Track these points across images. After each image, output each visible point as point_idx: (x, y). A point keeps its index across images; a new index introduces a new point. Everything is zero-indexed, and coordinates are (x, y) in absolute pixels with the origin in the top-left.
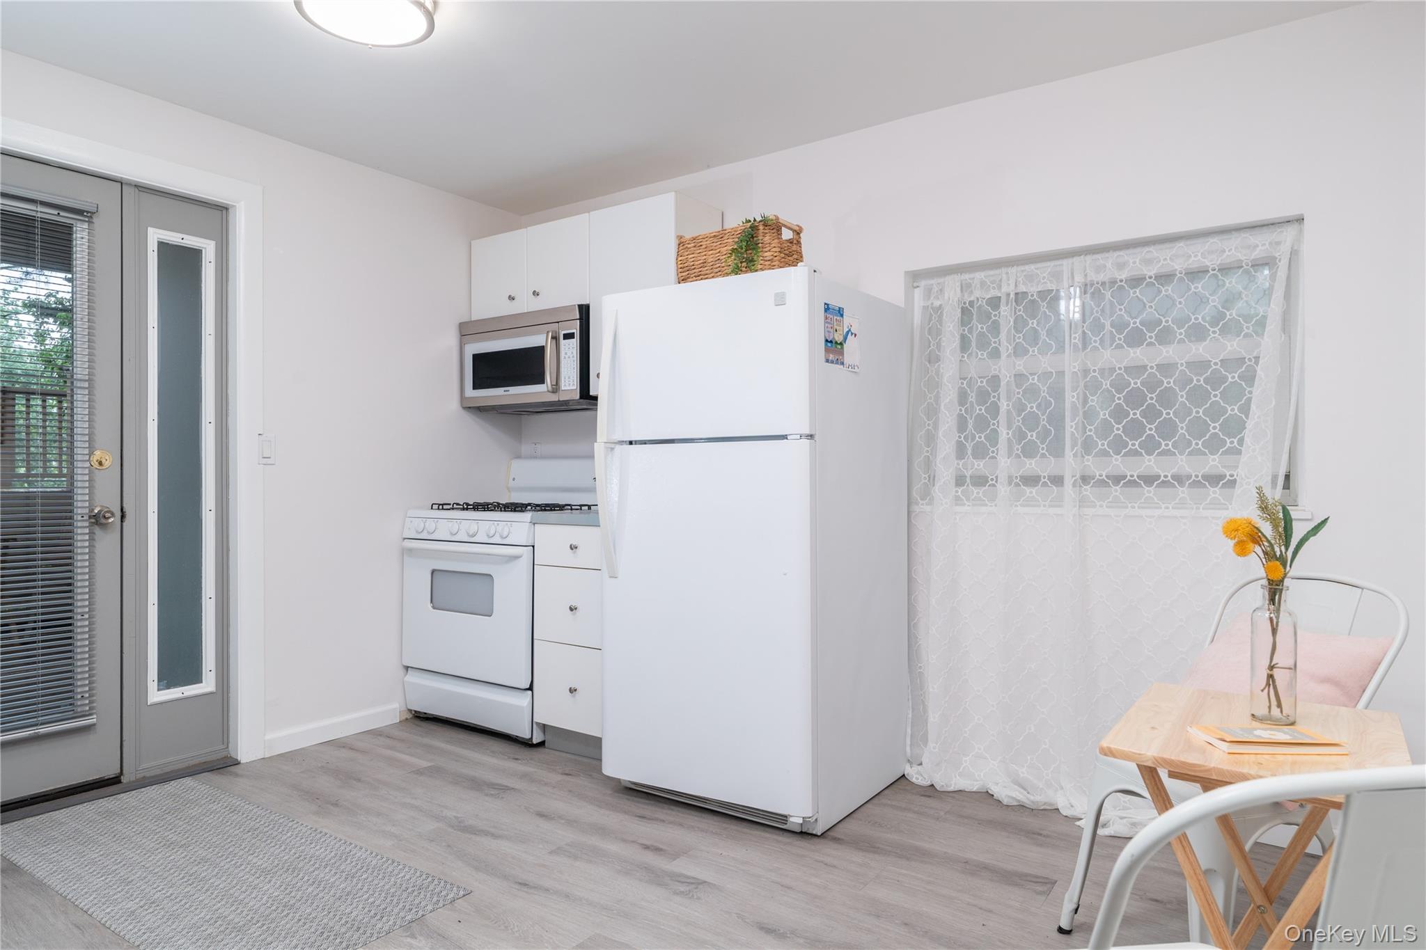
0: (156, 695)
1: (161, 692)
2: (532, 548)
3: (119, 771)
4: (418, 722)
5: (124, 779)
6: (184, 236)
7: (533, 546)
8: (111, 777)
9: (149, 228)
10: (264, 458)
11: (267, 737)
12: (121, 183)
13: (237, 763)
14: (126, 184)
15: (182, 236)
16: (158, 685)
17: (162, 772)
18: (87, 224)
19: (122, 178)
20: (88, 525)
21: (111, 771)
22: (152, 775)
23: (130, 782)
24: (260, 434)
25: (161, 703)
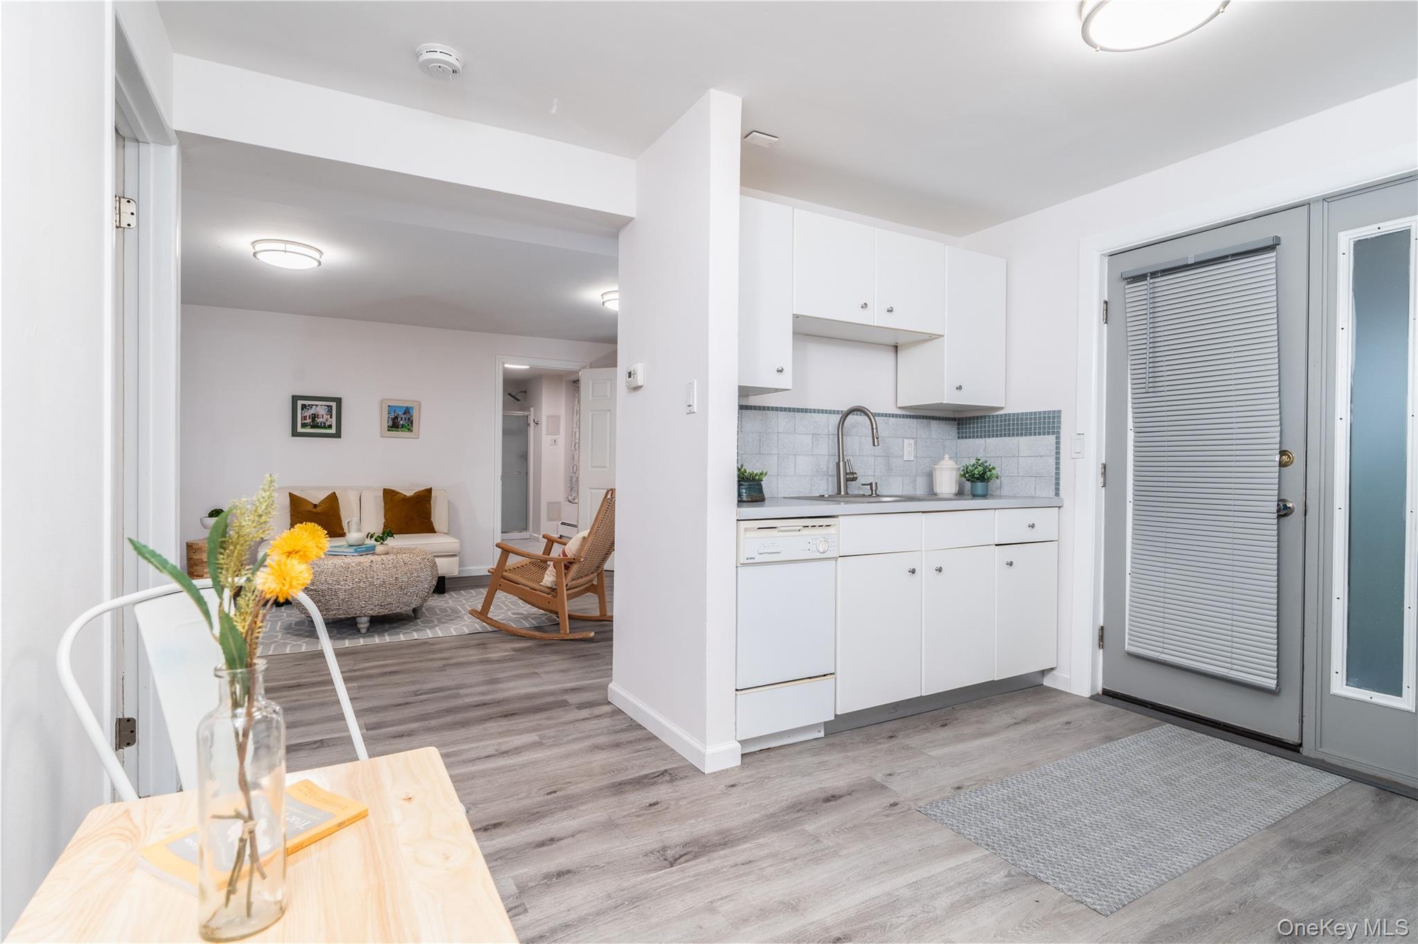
0: (1342, 689)
1: (1347, 687)
3: (1299, 742)
5: (1305, 752)
8: (1290, 742)
9: (1339, 234)
14: (1314, 202)
16: (1346, 679)
19: (1309, 199)
23: (1310, 759)
25: (1346, 699)
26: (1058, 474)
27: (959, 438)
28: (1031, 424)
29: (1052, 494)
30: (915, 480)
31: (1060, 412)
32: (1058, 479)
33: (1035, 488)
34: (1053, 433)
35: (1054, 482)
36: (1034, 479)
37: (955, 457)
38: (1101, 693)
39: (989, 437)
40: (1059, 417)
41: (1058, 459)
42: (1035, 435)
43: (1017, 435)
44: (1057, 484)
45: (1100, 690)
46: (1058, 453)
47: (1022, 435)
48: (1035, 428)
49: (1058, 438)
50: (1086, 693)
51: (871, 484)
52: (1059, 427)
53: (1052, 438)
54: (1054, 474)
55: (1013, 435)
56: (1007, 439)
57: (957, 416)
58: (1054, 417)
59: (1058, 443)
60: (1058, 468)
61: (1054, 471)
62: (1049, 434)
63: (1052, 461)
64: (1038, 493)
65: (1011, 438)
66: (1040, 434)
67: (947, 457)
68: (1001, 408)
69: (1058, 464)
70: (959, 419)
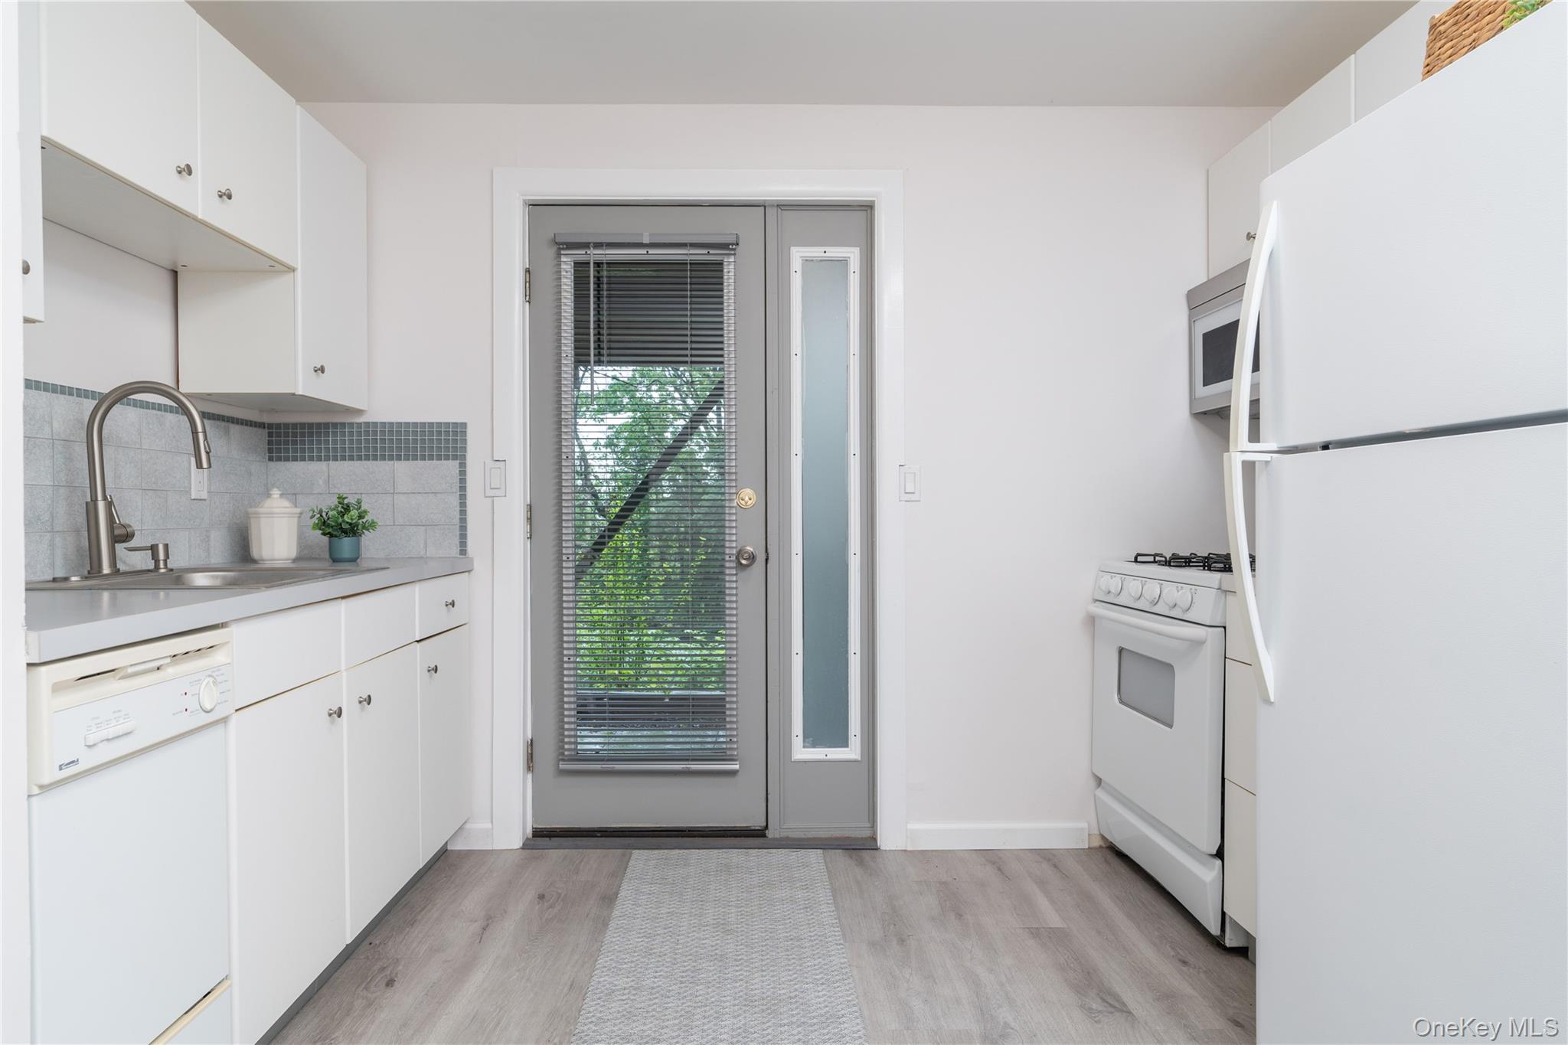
0: (801, 752)
1: (806, 749)
2: (1223, 629)
3: (765, 824)
4: (1111, 857)
5: (770, 834)
6: (826, 249)
7: (1225, 628)
8: (757, 828)
9: (792, 248)
10: (906, 493)
11: (910, 826)
12: (763, 205)
13: (877, 849)
14: (769, 206)
15: (823, 249)
16: (804, 741)
17: (804, 836)
18: (733, 257)
19: (765, 200)
20: (735, 565)
21: (758, 823)
22: (796, 836)
23: (774, 839)
24: (900, 466)
25: (805, 762)
26: (463, 520)
27: (271, 459)
28: (415, 441)
29: (455, 551)
30: (208, 537)
31: (464, 425)
32: (463, 528)
33: (426, 543)
34: (455, 458)
35: (458, 533)
36: (424, 528)
37: (292, 495)
38: (530, 836)
39: (335, 459)
40: (464, 433)
41: (463, 497)
42: (423, 458)
43: (391, 458)
44: (463, 536)
45: (529, 831)
46: (463, 488)
47: (399, 458)
48: (423, 449)
49: (463, 465)
50: (517, 844)
51: (153, 549)
52: (464, 449)
53: (453, 466)
54: (457, 521)
55: (383, 458)
56: (370, 464)
57: (266, 419)
58: (455, 433)
59: (463, 473)
60: (463, 512)
61: (458, 516)
62: (447, 458)
63: (455, 501)
64: (431, 552)
65: (379, 463)
66: (431, 458)
67: (276, 493)
68: (360, 412)
69: (463, 505)
70: (270, 426)
